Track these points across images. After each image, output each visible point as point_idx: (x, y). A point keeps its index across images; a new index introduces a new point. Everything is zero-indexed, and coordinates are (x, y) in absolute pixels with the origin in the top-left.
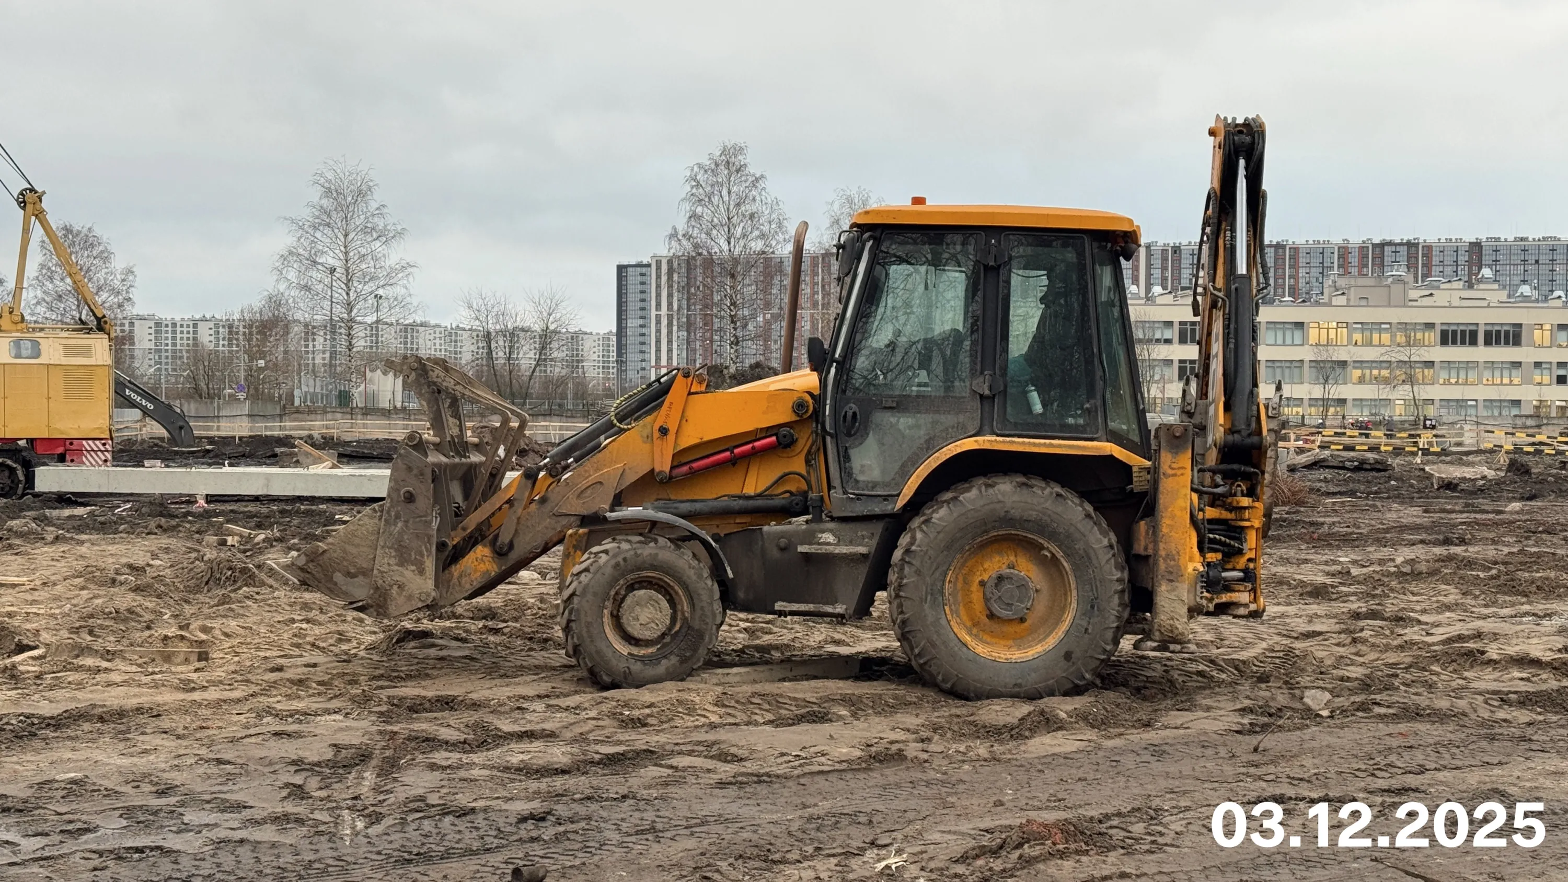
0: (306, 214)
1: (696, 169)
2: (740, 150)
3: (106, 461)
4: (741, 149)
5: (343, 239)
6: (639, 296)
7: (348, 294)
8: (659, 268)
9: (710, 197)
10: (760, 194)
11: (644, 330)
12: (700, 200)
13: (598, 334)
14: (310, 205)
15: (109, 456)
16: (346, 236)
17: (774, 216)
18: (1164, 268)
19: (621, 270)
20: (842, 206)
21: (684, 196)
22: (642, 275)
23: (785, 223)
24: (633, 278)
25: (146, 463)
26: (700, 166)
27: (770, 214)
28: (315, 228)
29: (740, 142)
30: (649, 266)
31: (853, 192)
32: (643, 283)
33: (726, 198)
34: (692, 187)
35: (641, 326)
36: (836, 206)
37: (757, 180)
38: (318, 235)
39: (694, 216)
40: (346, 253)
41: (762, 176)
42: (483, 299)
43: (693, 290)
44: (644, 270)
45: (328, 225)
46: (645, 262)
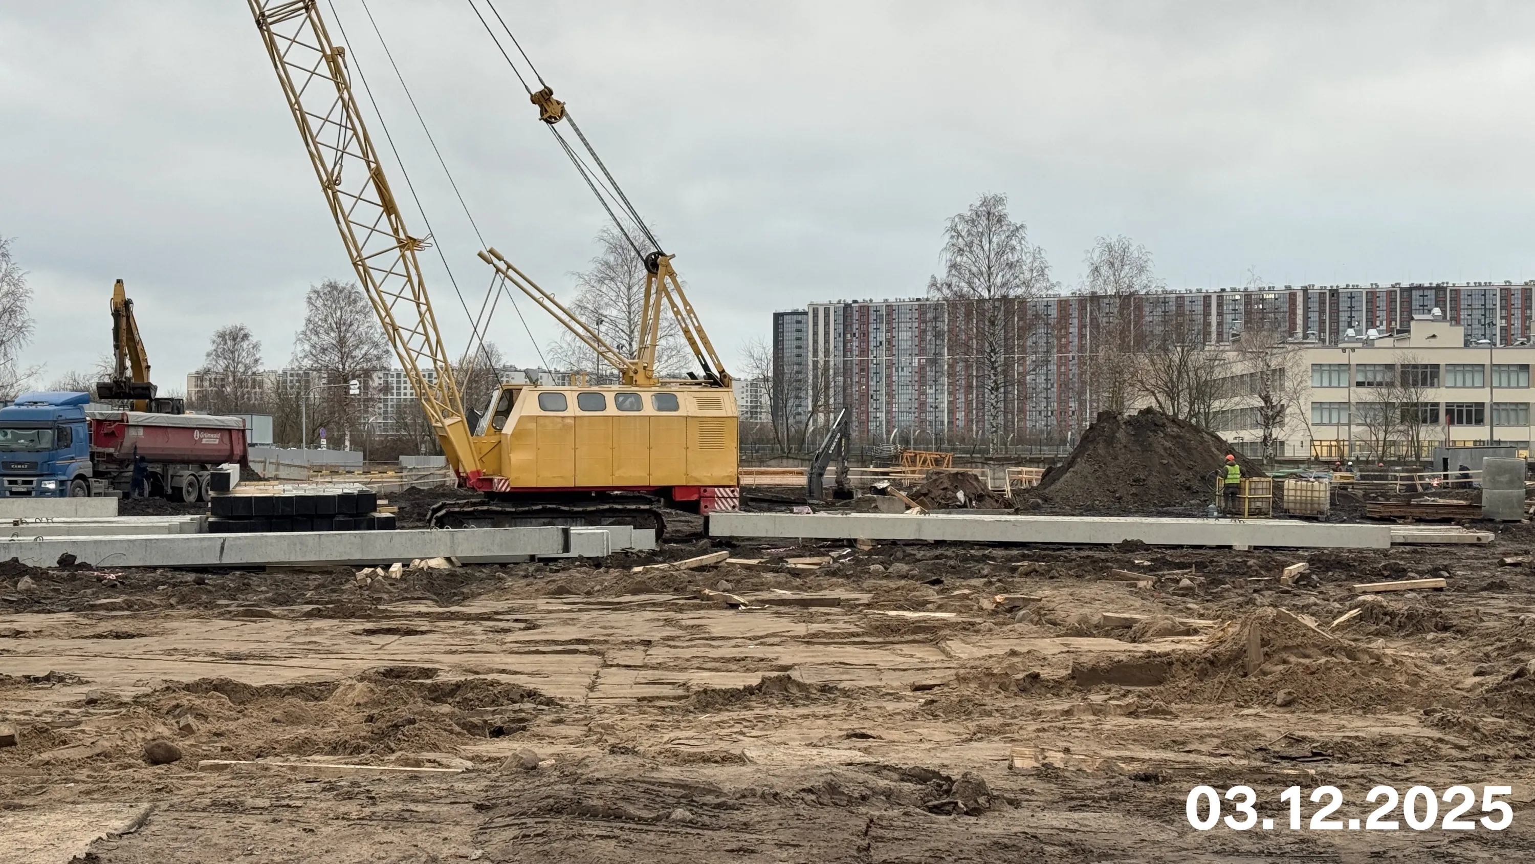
0: (590, 268)
1: (957, 220)
2: (999, 201)
3: (734, 507)
4: (1001, 199)
5: (625, 291)
6: (795, 343)
7: (630, 345)
8: (816, 315)
9: (970, 245)
10: (1020, 243)
11: (800, 376)
12: (960, 250)
13: (746, 380)
14: (595, 260)
15: (737, 502)
16: (629, 288)
17: (1035, 264)
18: (1322, 312)
19: (778, 318)
20: (1101, 254)
21: (944, 246)
22: (798, 322)
23: (1046, 271)
24: (789, 326)
25: (795, 509)
26: (961, 217)
27: (1032, 262)
28: (601, 281)
29: (999, 192)
30: (805, 313)
31: (1114, 240)
32: (799, 331)
33: (986, 247)
34: (952, 237)
35: (798, 372)
36: (1096, 256)
37: (1017, 229)
38: (604, 288)
39: (954, 266)
40: (630, 306)
41: (1022, 226)
42: (764, 348)
43: (849, 336)
44: (799, 318)
45: (612, 279)
46: (801, 310)
